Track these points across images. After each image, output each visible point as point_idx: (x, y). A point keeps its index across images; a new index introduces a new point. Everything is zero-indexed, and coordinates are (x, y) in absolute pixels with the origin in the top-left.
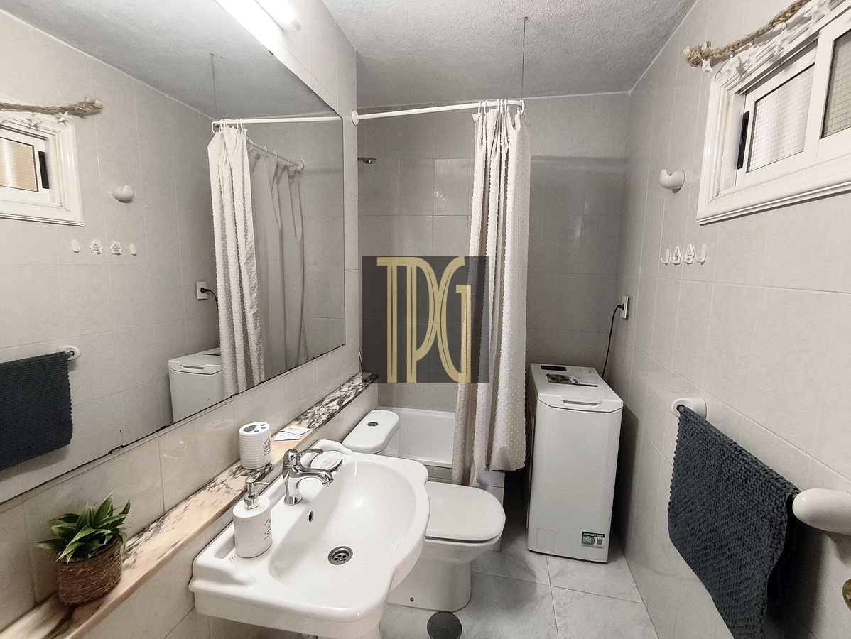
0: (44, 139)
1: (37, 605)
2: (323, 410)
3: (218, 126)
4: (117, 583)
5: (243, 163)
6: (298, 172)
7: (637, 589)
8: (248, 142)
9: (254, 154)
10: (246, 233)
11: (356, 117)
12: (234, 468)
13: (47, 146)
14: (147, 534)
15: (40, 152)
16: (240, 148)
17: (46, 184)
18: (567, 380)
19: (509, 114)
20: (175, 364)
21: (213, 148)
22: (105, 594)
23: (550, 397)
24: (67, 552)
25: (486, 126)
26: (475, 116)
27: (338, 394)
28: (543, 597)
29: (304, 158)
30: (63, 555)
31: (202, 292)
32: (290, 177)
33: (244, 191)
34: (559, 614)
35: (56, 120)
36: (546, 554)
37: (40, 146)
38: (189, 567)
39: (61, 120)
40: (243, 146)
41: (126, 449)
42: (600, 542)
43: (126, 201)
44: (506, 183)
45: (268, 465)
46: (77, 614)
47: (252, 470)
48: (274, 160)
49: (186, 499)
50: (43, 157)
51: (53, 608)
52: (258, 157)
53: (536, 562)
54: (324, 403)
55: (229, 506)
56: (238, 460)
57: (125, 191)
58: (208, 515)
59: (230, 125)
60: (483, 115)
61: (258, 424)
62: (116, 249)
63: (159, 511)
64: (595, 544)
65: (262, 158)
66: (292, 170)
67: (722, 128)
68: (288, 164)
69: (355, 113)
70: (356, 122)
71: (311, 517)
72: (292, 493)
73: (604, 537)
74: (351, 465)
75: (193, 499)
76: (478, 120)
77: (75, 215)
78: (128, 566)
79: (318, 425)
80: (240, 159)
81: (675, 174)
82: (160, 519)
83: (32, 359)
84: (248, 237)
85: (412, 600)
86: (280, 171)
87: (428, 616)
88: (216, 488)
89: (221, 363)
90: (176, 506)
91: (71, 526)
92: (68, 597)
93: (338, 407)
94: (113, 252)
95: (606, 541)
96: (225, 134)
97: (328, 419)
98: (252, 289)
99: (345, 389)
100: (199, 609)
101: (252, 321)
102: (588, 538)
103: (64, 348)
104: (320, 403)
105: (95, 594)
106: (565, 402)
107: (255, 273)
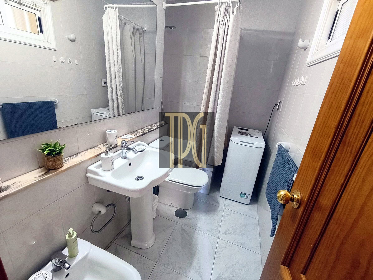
0: (39, 11)
1: (40, 168)
2: (142, 131)
3: (107, 8)
4: (62, 167)
5: (117, 26)
6: (143, 32)
7: (257, 215)
8: (119, 16)
9: (123, 22)
10: (118, 58)
11: (165, 5)
12: (104, 144)
13: (41, 14)
14: (73, 157)
15: (38, 17)
16: (116, 18)
17: (42, 32)
18: (246, 134)
19: (232, 6)
20: (94, 111)
21: (105, 18)
22: (59, 168)
23: (235, 139)
24: (46, 152)
25: (221, 12)
26: (216, 7)
27: (150, 127)
28: (220, 211)
29: (145, 25)
30: (44, 153)
31: (104, 84)
32: (140, 34)
33: (117, 39)
34: (224, 217)
35: (43, 3)
36: (226, 198)
37: (38, 14)
38: (86, 169)
39: (45, 2)
40: (117, 18)
41: (64, 128)
42: (247, 197)
43: (73, 41)
44: (226, 42)
45: (116, 145)
46: (51, 171)
47: (110, 145)
48: (132, 25)
49: (86, 150)
50: (39, 19)
51: (44, 169)
52: (125, 24)
53: (221, 200)
54: (143, 129)
55: (100, 154)
56: (106, 142)
57: (72, 36)
58: (93, 155)
59: (112, 7)
60: (220, 7)
61: (113, 131)
62: (70, 62)
63: (77, 152)
64: (245, 197)
65: (127, 24)
66: (141, 31)
67: (326, 19)
68: (139, 28)
69: (164, 3)
70: (165, 8)
71: (130, 164)
72: (124, 155)
73: (249, 195)
74: (148, 151)
75: (89, 150)
76: (218, 9)
77: (53, 45)
78: (66, 164)
79: (138, 136)
80: (115, 24)
81: (305, 41)
82: (77, 154)
83: (42, 102)
84: (119, 60)
85: (171, 203)
86: (135, 31)
87: (176, 209)
88: (97, 148)
89: (109, 112)
90: (83, 151)
91: (47, 146)
92: (48, 167)
93: (147, 131)
94: (69, 63)
95: (250, 197)
96: (109, 12)
97: (143, 135)
98: (120, 83)
99: (153, 126)
100: (90, 183)
101: (120, 96)
102: (243, 194)
103: (53, 99)
104: (141, 129)
105: (56, 167)
106: (241, 141)
107: (121, 76)
